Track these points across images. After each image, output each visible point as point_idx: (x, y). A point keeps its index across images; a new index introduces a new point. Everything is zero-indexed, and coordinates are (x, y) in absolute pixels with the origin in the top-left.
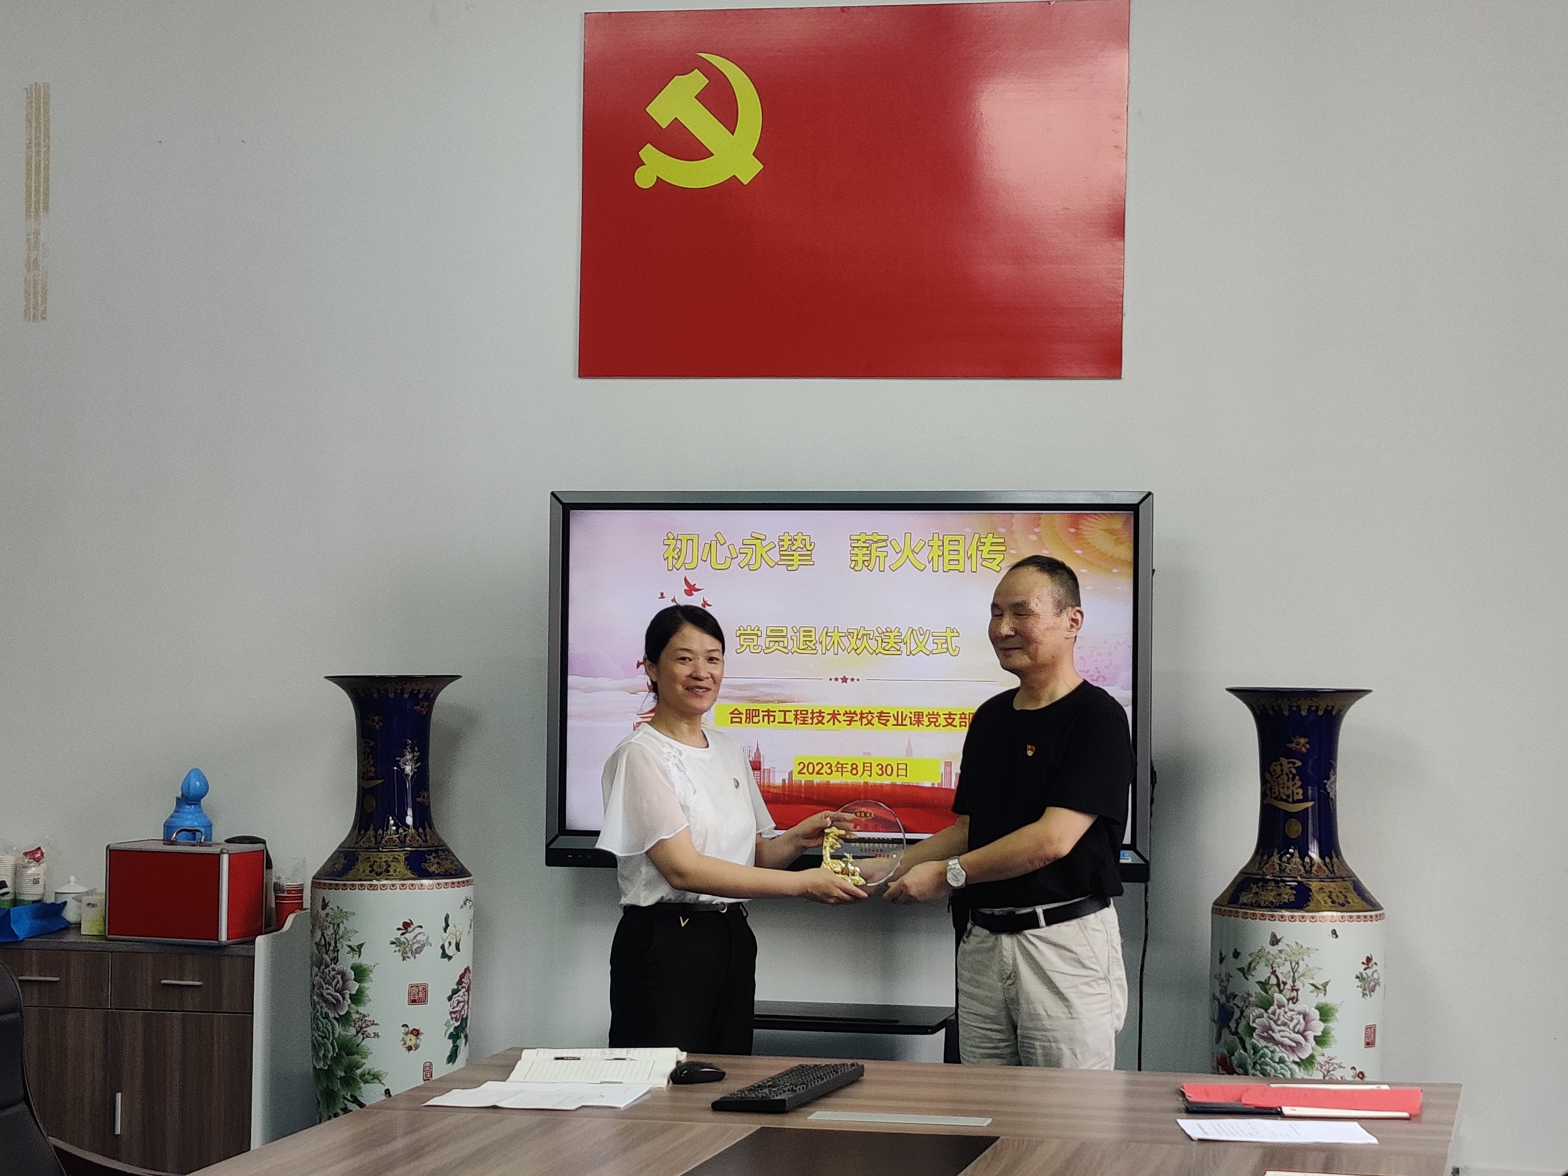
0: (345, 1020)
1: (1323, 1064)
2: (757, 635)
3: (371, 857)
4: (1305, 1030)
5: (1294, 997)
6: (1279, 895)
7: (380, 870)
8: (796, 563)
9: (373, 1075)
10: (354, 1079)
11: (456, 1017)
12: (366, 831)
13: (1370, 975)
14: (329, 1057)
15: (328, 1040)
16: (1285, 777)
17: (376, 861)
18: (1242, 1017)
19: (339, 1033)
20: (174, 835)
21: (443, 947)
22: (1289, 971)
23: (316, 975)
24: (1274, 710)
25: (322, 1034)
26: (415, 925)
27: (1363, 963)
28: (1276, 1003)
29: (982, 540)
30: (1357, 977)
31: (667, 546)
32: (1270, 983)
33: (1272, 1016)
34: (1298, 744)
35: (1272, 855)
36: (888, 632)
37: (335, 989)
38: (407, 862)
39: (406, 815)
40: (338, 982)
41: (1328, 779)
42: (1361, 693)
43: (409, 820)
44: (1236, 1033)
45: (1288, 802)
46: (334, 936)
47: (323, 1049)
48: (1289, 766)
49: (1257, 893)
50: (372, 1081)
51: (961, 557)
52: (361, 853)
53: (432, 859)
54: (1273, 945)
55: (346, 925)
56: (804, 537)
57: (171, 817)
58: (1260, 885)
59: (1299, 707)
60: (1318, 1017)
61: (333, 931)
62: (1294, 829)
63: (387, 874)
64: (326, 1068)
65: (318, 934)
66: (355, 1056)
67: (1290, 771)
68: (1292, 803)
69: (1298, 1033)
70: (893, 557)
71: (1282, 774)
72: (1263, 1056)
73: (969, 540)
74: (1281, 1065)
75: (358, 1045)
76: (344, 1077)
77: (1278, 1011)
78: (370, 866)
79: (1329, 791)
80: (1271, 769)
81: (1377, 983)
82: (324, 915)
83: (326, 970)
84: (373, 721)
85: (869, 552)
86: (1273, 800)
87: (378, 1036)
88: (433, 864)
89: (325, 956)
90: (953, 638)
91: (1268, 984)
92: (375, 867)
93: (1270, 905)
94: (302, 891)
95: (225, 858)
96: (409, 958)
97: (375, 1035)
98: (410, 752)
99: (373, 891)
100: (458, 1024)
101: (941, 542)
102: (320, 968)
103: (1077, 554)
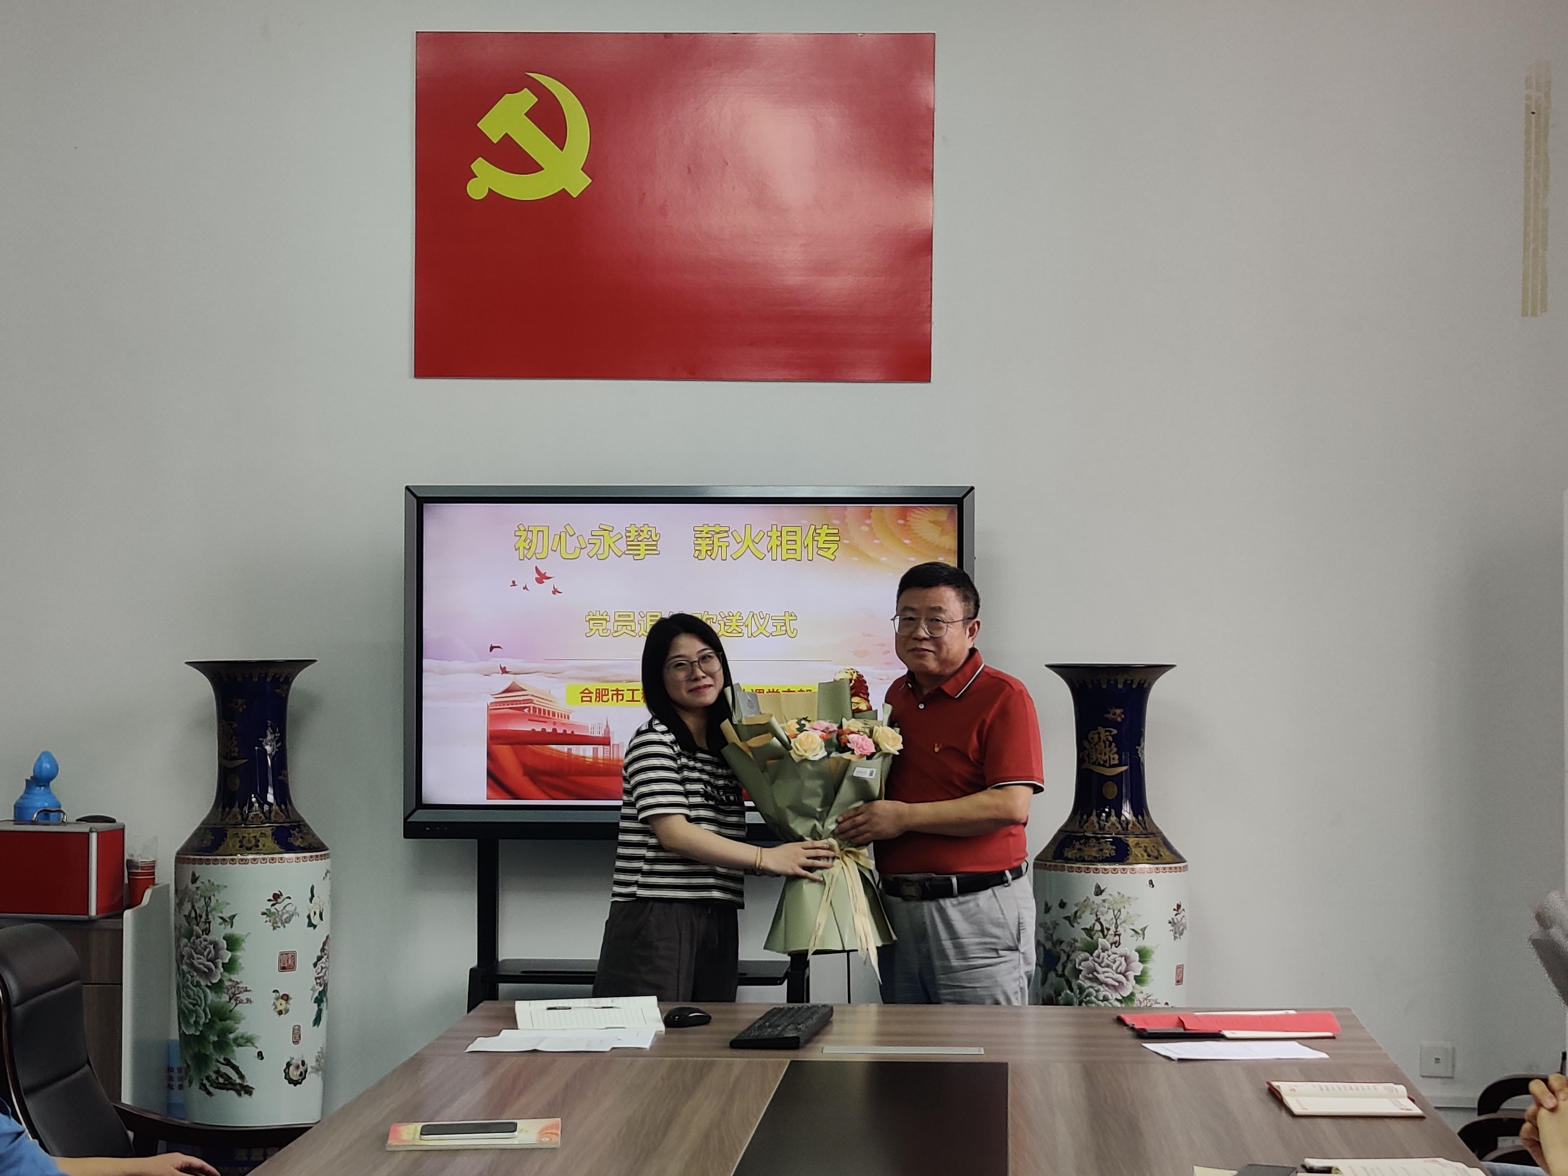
0: (217, 987)
1: (1142, 1000)
2: (605, 620)
3: (240, 833)
4: (1126, 971)
5: (1117, 942)
6: (1102, 850)
7: (249, 845)
8: (642, 553)
9: (247, 1039)
10: (228, 1044)
11: (320, 983)
12: (231, 807)
13: (1179, 920)
14: (201, 1023)
15: (200, 1006)
16: (1102, 744)
17: (245, 837)
18: (1069, 962)
19: (212, 1000)
20: (35, 816)
21: (309, 917)
22: (1112, 919)
23: (186, 946)
24: (1090, 684)
25: (193, 1001)
26: (284, 896)
27: (1174, 910)
28: (1100, 947)
29: (818, 531)
30: (1170, 922)
31: (519, 537)
32: (1095, 929)
33: (1096, 959)
34: (1115, 714)
35: (1091, 814)
36: (730, 616)
37: (207, 959)
38: (274, 837)
39: (267, 792)
40: (210, 952)
41: (1139, 745)
42: (1165, 668)
43: (270, 798)
44: (1063, 975)
45: (1105, 766)
46: (205, 908)
47: (194, 1015)
48: (1106, 734)
49: (1080, 849)
50: (245, 1044)
51: (798, 547)
52: (228, 830)
53: (297, 834)
54: (1097, 895)
55: (218, 897)
56: (650, 529)
57: (21, 798)
58: (1082, 841)
59: (1116, 681)
60: (1138, 959)
61: (204, 904)
62: (1111, 791)
63: (257, 848)
64: (198, 1033)
65: (187, 907)
66: (228, 1022)
67: (1107, 738)
68: (1109, 767)
69: (1120, 973)
70: (734, 546)
71: (1100, 741)
72: (1089, 995)
73: (805, 531)
74: (1105, 1002)
75: (231, 1011)
76: (217, 1041)
77: (1102, 954)
78: (240, 842)
79: (1140, 756)
80: (1090, 738)
81: (1185, 927)
82: (194, 889)
83: (198, 941)
84: (237, 704)
85: (711, 542)
86: (1092, 765)
87: (251, 1001)
88: (297, 839)
89: (197, 928)
90: (791, 621)
91: (1093, 930)
92: (244, 842)
93: (1093, 859)
94: (153, 867)
95: (94, 837)
96: (279, 927)
97: (248, 1001)
98: (271, 733)
99: (244, 865)
100: (321, 989)
101: (780, 533)
102: (189, 939)
103: (906, 544)
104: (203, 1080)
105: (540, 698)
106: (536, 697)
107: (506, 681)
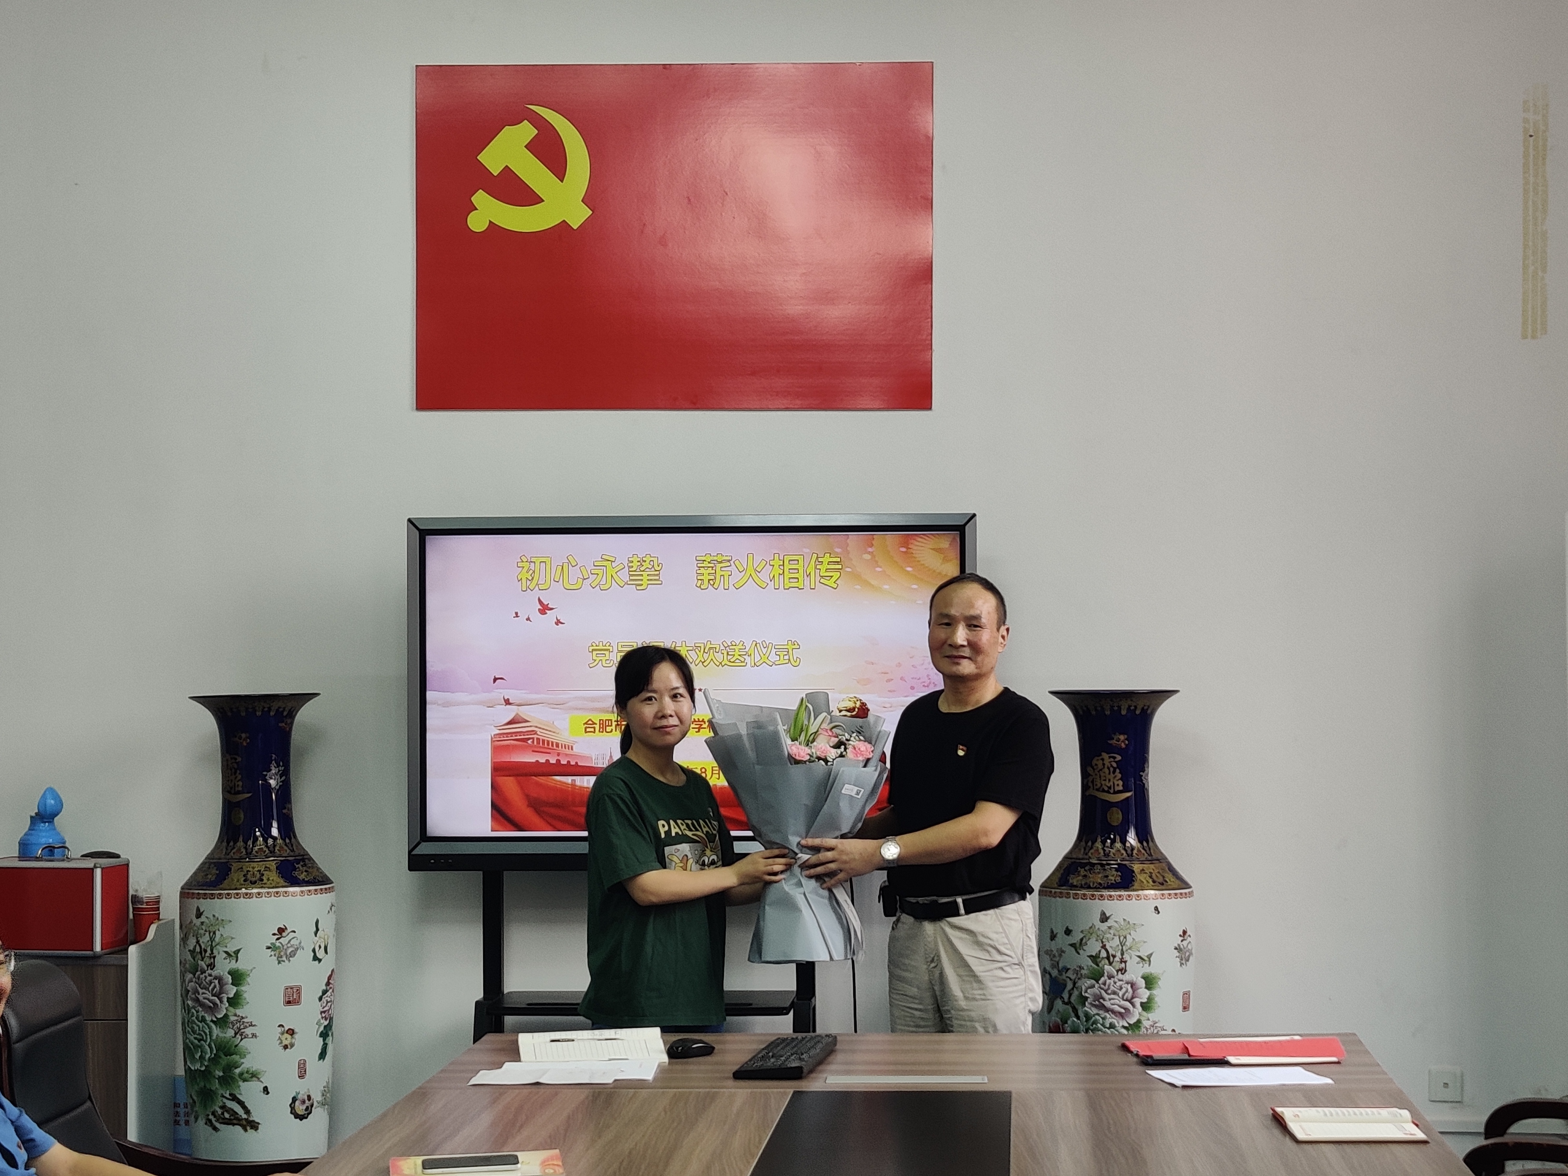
0: (223, 1022)
1: (1148, 1027)
2: (608, 650)
3: (244, 867)
4: (1133, 998)
5: (1123, 969)
6: (1107, 876)
7: (254, 879)
8: (645, 583)
9: (252, 1074)
10: (233, 1078)
11: (325, 1017)
12: (235, 842)
13: (1185, 946)
14: (207, 1058)
15: (205, 1041)
16: (1106, 770)
17: (250, 871)
18: (1075, 989)
19: (217, 1035)
20: (40, 852)
21: (314, 951)
22: (1118, 945)
23: (191, 981)
24: (1096, 710)
25: (198, 1037)
26: (289, 930)
27: (1180, 936)
28: (1106, 974)
29: (820, 560)
30: (1176, 949)
31: (521, 569)
32: (1101, 956)
33: (1102, 986)
34: (1118, 740)
35: (1096, 841)
36: (732, 645)
37: (212, 994)
38: (278, 871)
39: (272, 826)
40: (215, 987)
41: (1144, 771)
42: (1170, 693)
43: (275, 832)
44: (1069, 1003)
45: (1110, 793)
46: (210, 943)
47: (200, 1051)
48: (1110, 760)
49: (1085, 876)
50: (250, 1079)
51: (800, 575)
52: (233, 864)
53: (301, 868)
54: (1102, 922)
55: (223, 932)
56: (652, 559)
57: (26, 834)
58: (1087, 868)
59: (1119, 707)
60: (1144, 985)
61: (209, 939)
62: (1116, 818)
63: (261, 882)
64: (203, 1068)
65: (192, 942)
66: (234, 1056)
67: (1111, 765)
68: (1113, 794)
69: (1127, 1000)
70: (736, 576)
71: (1104, 767)
72: (1095, 1022)
73: (807, 560)
74: (1112, 1030)
75: (236, 1046)
76: (222, 1076)
77: (1108, 981)
78: (245, 876)
79: (1144, 782)
80: (1093, 764)
81: (1191, 954)
82: (199, 924)
83: (202, 976)
84: (240, 738)
85: (714, 572)
86: (1096, 792)
87: (256, 1037)
88: (302, 873)
89: (202, 963)
90: (794, 650)
91: (1099, 957)
92: (249, 876)
93: (1098, 886)
94: (158, 902)
95: (98, 873)
96: (284, 961)
97: (253, 1036)
98: (275, 767)
99: (248, 899)
100: (326, 1023)
101: (782, 562)
102: (194, 975)
103: (908, 572)
104: (208, 1115)
105: (543, 729)
106: (540, 728)
107: (510, 713)
